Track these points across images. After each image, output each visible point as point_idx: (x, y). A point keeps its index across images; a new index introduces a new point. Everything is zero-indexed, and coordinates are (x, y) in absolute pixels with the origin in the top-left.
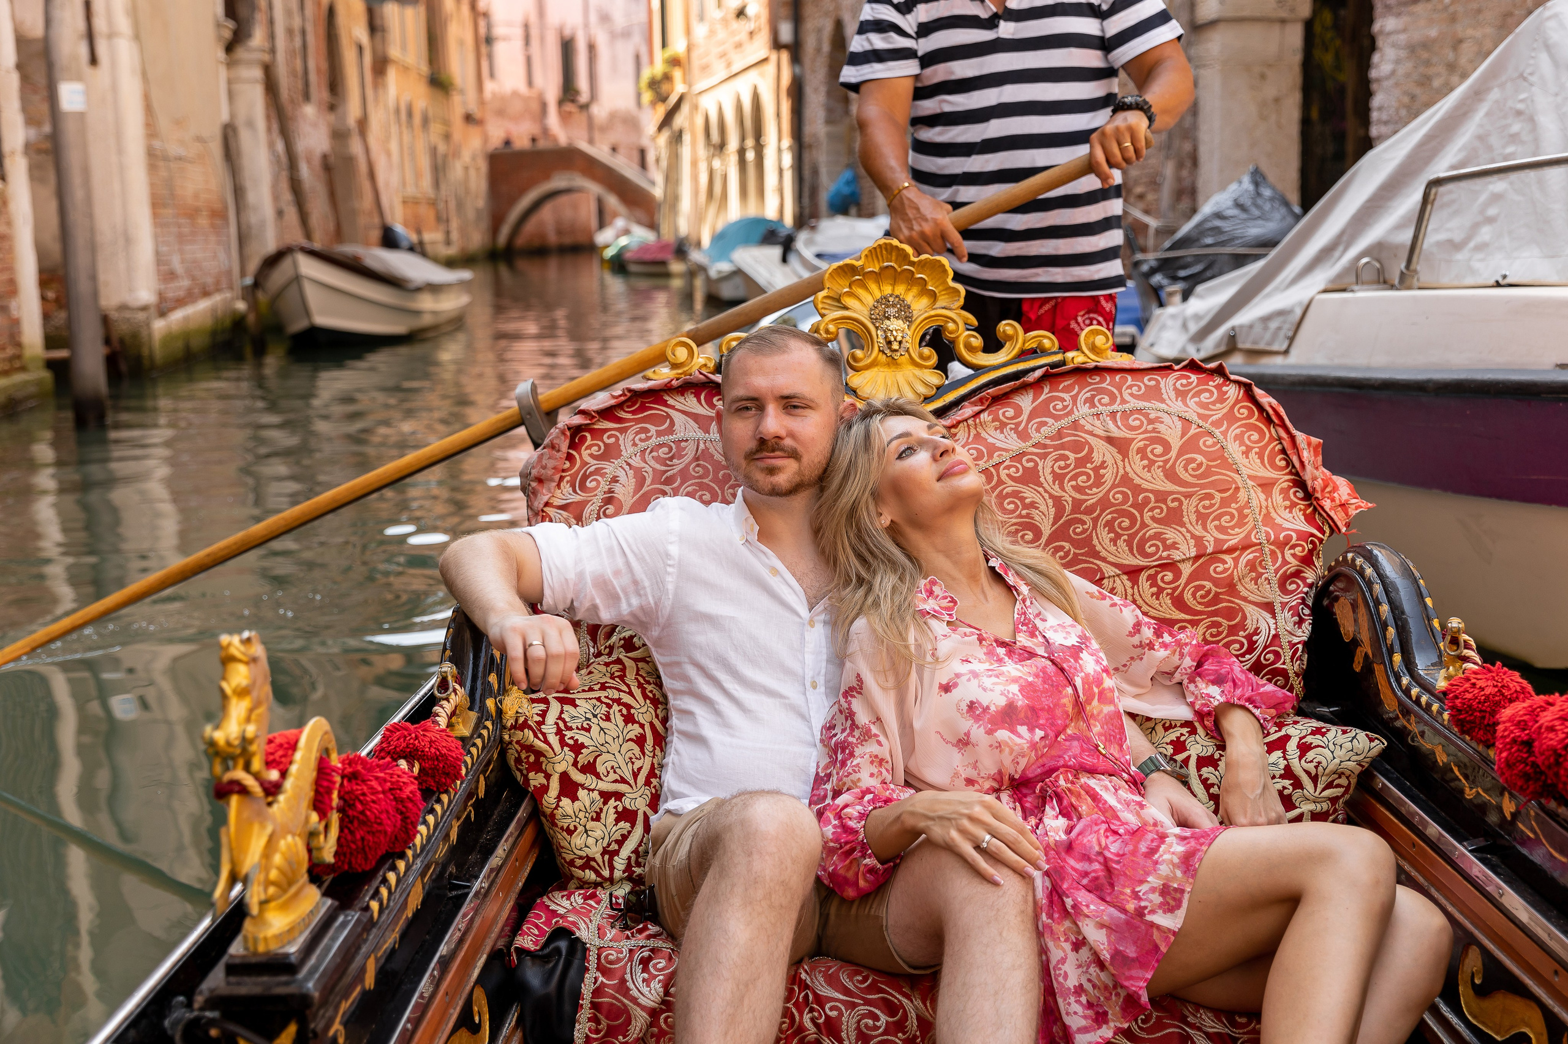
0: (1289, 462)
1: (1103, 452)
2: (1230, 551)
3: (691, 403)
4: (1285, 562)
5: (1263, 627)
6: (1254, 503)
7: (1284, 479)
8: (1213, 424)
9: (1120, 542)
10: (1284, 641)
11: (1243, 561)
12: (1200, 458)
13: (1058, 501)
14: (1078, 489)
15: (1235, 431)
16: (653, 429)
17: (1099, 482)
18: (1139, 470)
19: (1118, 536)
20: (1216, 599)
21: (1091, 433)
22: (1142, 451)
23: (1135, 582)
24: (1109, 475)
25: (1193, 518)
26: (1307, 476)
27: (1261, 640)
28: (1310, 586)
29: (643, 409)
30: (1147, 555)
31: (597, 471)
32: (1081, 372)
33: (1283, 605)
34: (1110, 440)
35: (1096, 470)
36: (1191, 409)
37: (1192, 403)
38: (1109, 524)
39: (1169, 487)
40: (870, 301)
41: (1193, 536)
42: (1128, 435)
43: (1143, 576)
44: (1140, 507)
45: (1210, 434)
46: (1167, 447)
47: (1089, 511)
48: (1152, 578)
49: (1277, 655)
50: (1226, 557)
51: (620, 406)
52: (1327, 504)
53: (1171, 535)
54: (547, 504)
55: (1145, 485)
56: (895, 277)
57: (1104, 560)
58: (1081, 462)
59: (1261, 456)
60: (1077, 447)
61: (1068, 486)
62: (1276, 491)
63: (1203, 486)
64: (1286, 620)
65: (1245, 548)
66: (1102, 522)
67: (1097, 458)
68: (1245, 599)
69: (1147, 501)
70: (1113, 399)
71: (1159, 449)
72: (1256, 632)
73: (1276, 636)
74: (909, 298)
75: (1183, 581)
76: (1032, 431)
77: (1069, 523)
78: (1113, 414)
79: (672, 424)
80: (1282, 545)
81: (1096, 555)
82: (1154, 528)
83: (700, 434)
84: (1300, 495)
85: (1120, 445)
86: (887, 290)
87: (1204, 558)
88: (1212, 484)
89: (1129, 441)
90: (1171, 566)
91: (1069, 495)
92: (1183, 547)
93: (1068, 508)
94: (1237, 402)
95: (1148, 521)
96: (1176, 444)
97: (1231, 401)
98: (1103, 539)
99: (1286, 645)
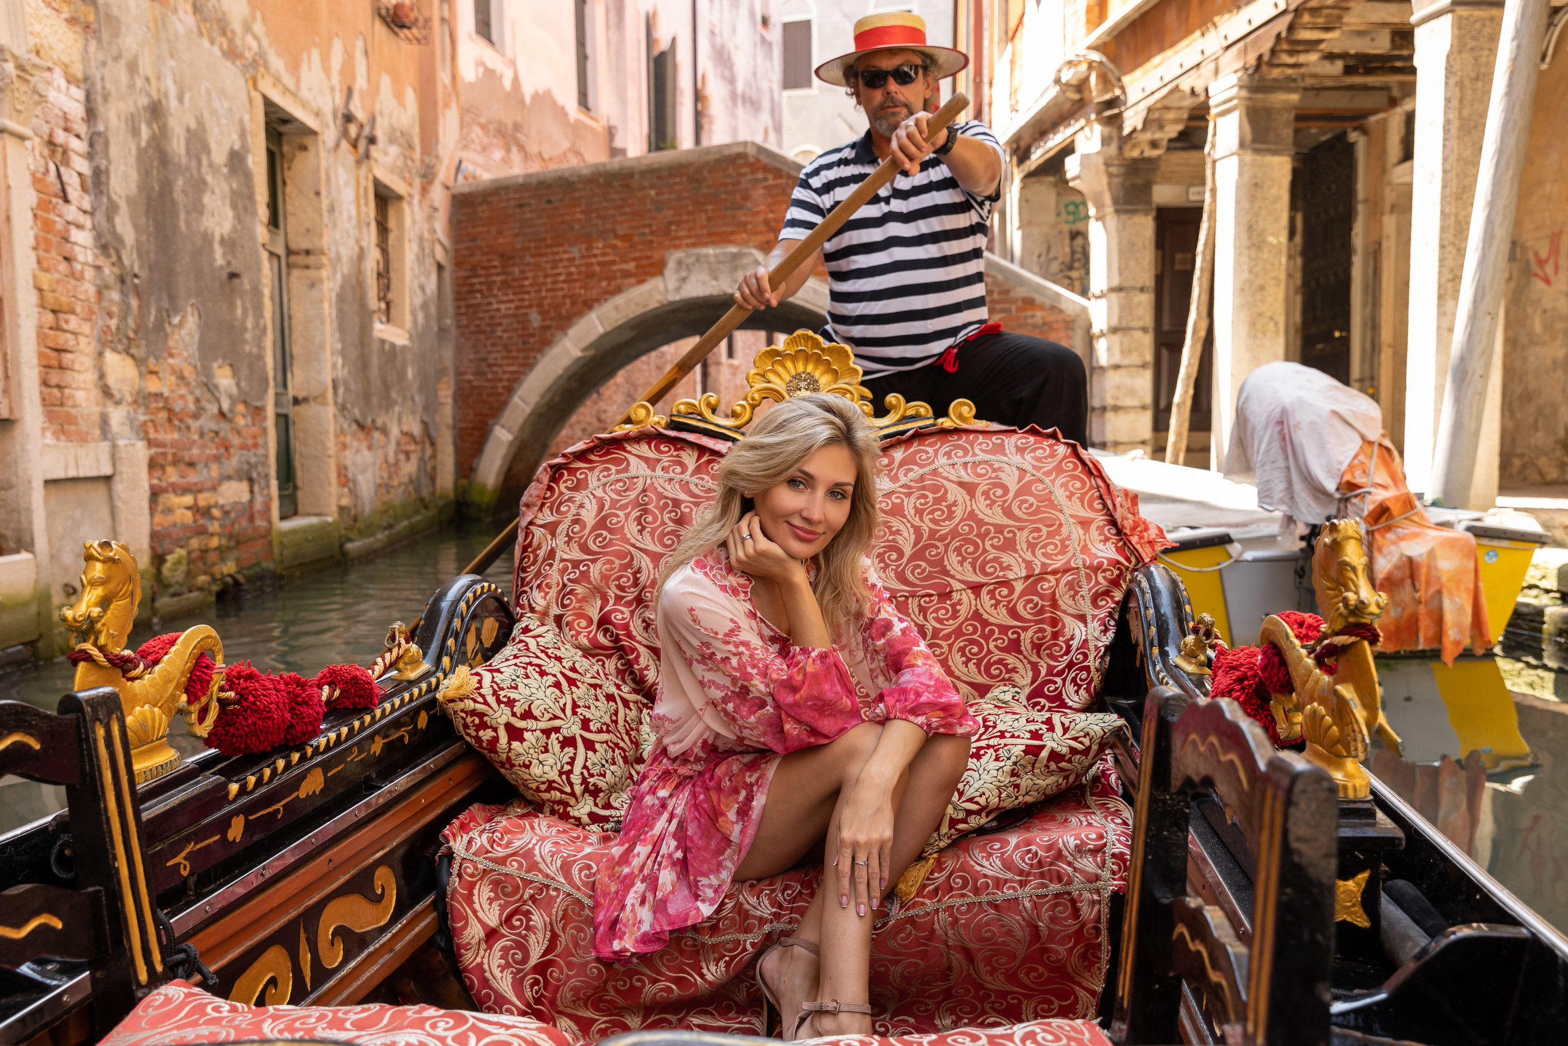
0: (1105, 506)
1: (955, 493)
2: (1054, 572)
3: (644, 449)
4: (1097, 583)
5: (1077, 633)
6: (1074, 536)
7: (1100, 519)
8: (1044, 474)
9: (966, 564)
10: (1091, 645)
11: (1063, 581)
12: (1031, 499)
13: (917, 530)
14: (933, 521)
15: (1062, 479)
16: (613, 468)
17: (950, 517)
18: (983, 508)
19: (964, 559)
20: (1042, 611)
21: (947, 479)
22: (986, 493)
23: (978, 595)
24: (959, 512)
25: (1025, 546)
26: (1118, 516)
27: (1075, 644)
28: (1117, 603)
29: (608, 453)
30: (986, 574)
31: (570, 499)
32: (945, 432)
33: (1094, 617)
34: (961, 484)
35: (949, 507)
36: (1027, 461)
37: (1028, 457)
38: (958, 550)
39: (1006, 521)
40: (787, 378)
41: (1024, 560)
42: (975, 480)
43: (984, 591)
44: (982, 537)
45: (1041, 481)
46: (1006, 490)
47: (942, 539)
48: (991, 593)
49: (1086, 656)
50: (1051, 578)
51: (590, 450)
52: (1134, 539)
53: (1006, 559)
54: (531, 523)
55: (987, 520)
56: (807, 358)
57: (953, 577)
58: (938, 501)
59: (1082, 500)
60: (935, 489)
61: (926, 518)
62: (1093, 527)
63: (1033, 522)
64: (1095, 627)
65: (1066, 571)
66: (952, 547)
67: (950, 498)
68: (1065, 612)
69: (988, 532)
70: (966, 452)
71: (999, 492)
72: (1072, 638)
73: (1086, 641)
74: (817, 374)
75: (1016, 595)
76: (901, 475)
77: (926, 547)
78: (965, 464)
79: (628, 464)
80: (1097, 569)
81: (947, 573)
82: (993, 553)
83: (648, 472)
84: (1114, 531)
85: (969, 488)
86: (801, 368)
87: (1033, 579)
88: (1040, 521)
89: (977, 485)
90: (1007, 583)
91: (926, 526)
92: (1016, 569)
93: (926, 536)
94: (1065, 458)
95: (988, 547)
96: (1013, 488)
97: (1060, 457)
98: (952, 561)
99: (1092, 647)
